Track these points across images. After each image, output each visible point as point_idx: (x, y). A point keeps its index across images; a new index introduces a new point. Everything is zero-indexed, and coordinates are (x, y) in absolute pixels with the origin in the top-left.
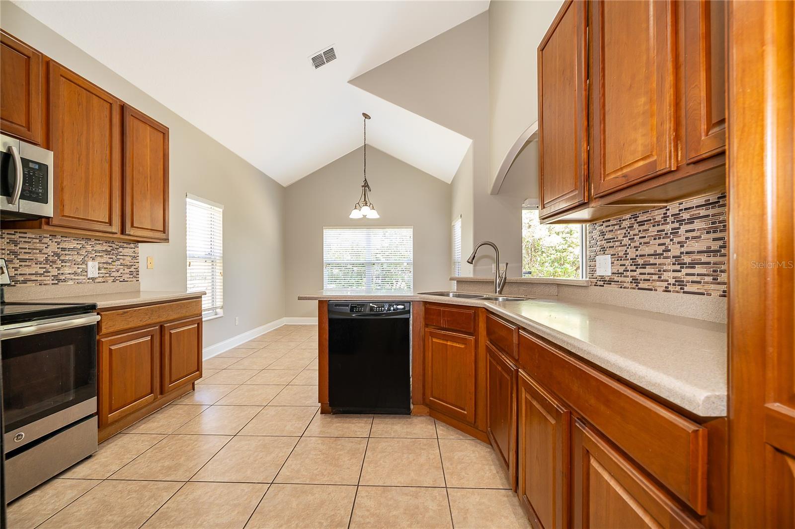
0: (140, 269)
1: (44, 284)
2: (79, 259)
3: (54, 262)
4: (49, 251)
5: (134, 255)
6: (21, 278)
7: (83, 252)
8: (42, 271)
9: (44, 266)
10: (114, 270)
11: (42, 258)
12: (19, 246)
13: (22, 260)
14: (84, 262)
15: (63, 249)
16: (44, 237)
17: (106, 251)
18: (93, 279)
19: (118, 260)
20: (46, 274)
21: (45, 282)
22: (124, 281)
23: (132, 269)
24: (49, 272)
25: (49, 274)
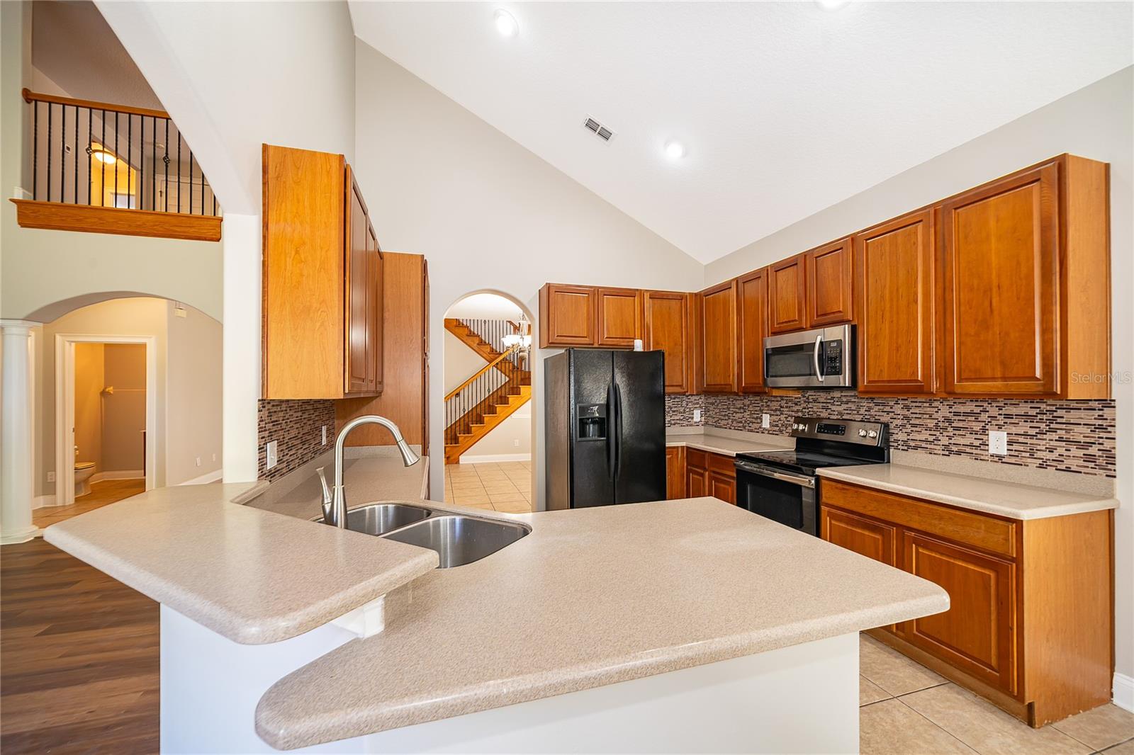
0: (1118, 452)
1: (935, 454)
2: (977, 427)
3: (945, 429)
4: (940, 416)
5: (1100, 422)
6: (912, 444)
7: (984, 417)
8: (931, 438)
9: (934, 433)
10: (1044, 448)
11: (931, 424)
12: (911, 411)
13: (914, 425)
14: (984, 430)
15: (957, 414)
16: (934, 400)
17: (1026, 415)
18: (1000, 457)
19: (1054, 431)
20: (936, 442)
21: (936, 452)
22: (1068, 470)
23: (1093, 450)
24: (940, 440)
25: (939, 443)
